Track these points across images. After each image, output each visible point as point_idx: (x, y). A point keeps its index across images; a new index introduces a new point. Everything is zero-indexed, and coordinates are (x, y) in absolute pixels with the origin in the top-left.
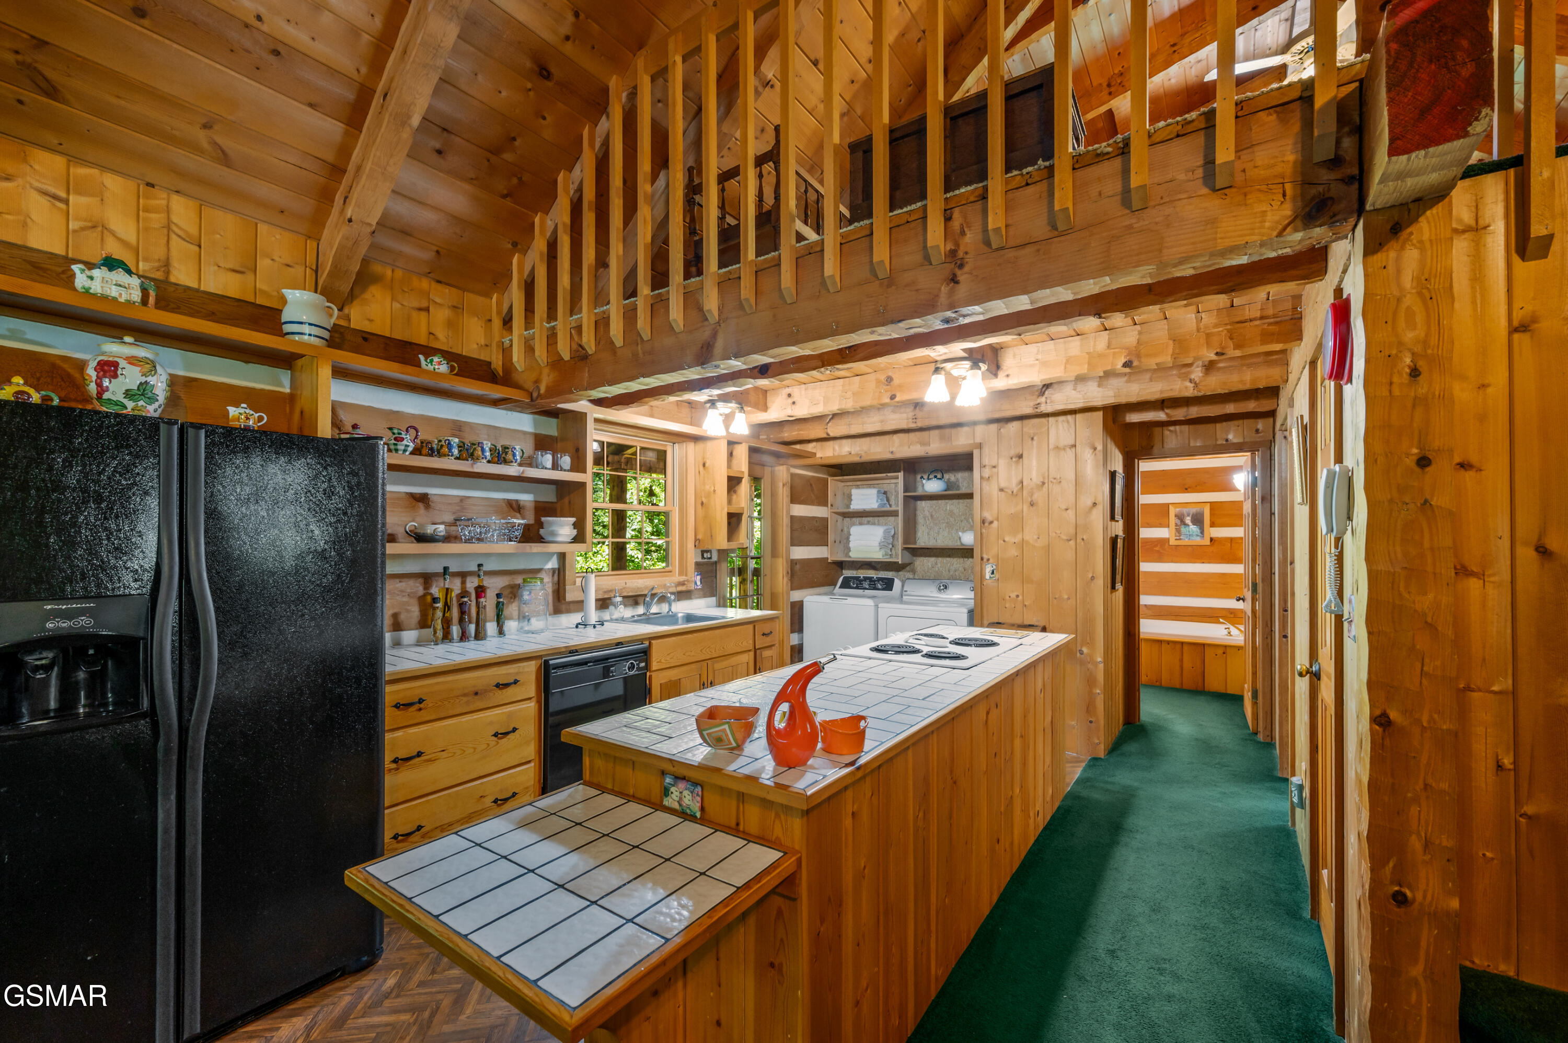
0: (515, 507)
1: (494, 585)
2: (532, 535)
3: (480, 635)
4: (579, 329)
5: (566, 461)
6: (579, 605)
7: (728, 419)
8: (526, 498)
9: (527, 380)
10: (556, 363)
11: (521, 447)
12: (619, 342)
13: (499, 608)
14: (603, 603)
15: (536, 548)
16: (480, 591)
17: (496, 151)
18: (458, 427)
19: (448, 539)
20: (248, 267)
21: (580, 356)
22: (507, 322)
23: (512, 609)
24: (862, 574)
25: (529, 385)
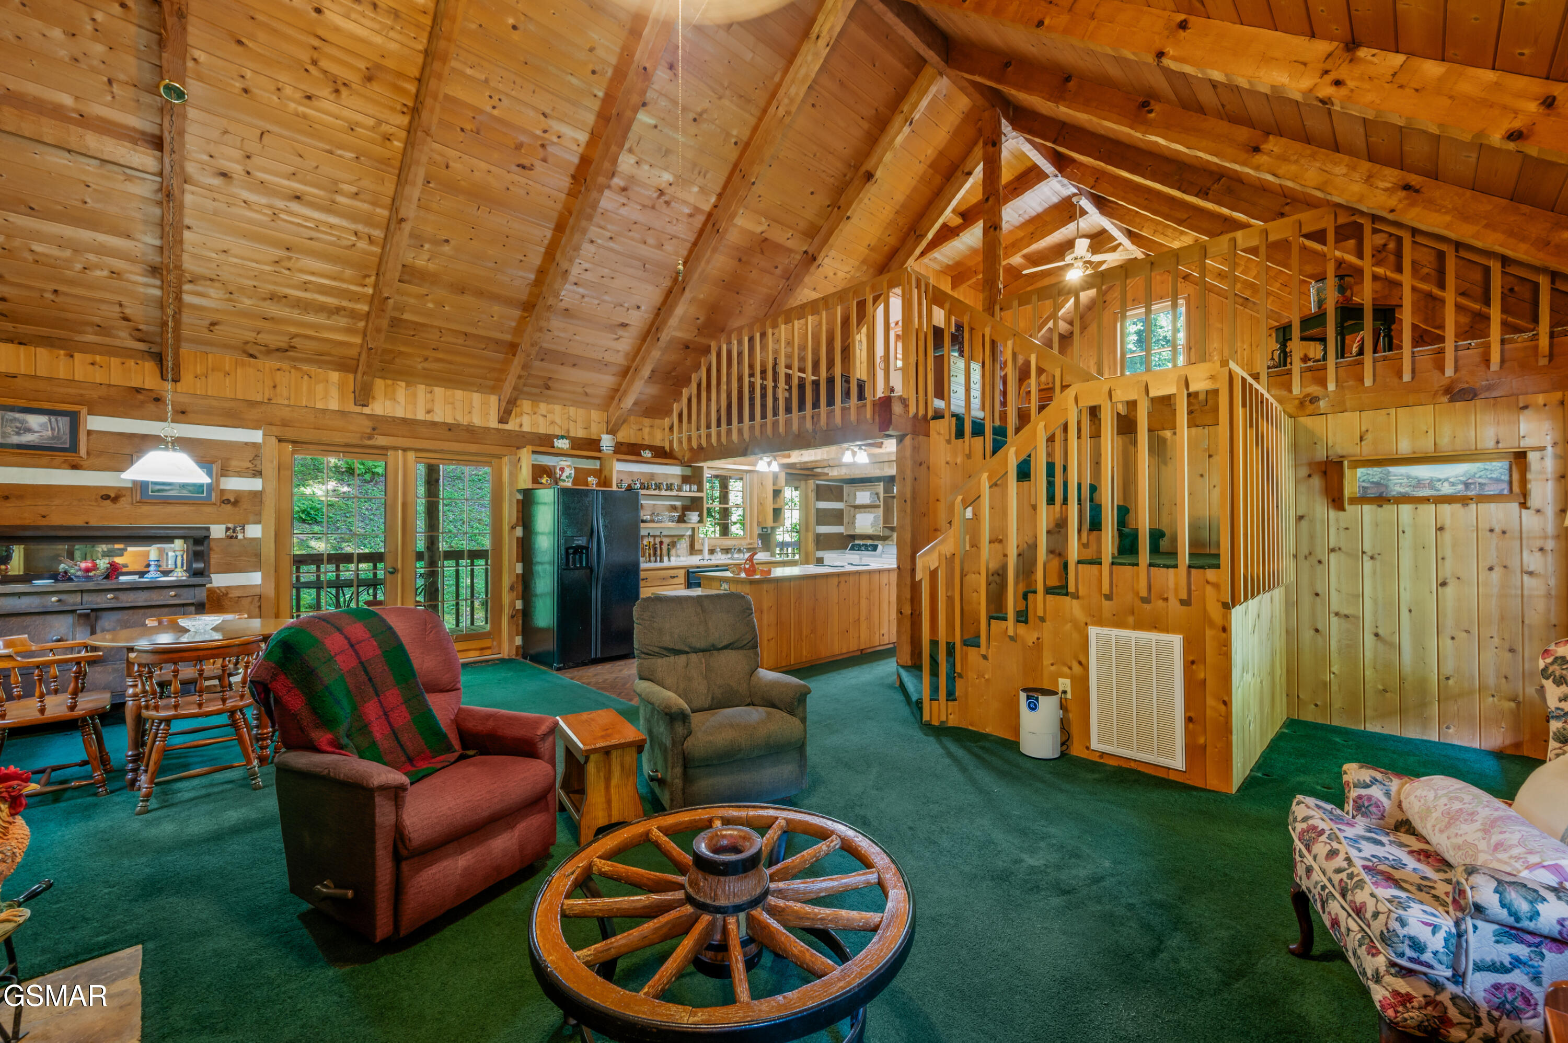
0: (674, 508)
1: (666, 541)
2: (681, 520)
3: (661, 561)
4: (700, 437)
5: (695, 487)
6: (700, 552)
7: (769, 464)
8: (678, 503)
9: (679, 455)
10: (691, 449)
11: (677, 482)
12: (715, 444)
13: (669, 550)
14: (712, 552)
15: (683, 525)
16: (661, 543)
17: (670, 373)
18: (652, 476)
19: (652, 521)
20: (588, 426)
21: (700, 447)
22: (671, 428)
23: (673, 552)
24: (861, 542)
25: (680, 457)
